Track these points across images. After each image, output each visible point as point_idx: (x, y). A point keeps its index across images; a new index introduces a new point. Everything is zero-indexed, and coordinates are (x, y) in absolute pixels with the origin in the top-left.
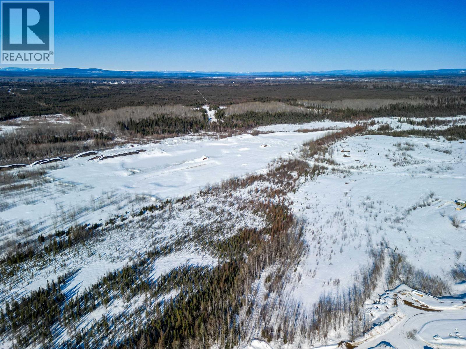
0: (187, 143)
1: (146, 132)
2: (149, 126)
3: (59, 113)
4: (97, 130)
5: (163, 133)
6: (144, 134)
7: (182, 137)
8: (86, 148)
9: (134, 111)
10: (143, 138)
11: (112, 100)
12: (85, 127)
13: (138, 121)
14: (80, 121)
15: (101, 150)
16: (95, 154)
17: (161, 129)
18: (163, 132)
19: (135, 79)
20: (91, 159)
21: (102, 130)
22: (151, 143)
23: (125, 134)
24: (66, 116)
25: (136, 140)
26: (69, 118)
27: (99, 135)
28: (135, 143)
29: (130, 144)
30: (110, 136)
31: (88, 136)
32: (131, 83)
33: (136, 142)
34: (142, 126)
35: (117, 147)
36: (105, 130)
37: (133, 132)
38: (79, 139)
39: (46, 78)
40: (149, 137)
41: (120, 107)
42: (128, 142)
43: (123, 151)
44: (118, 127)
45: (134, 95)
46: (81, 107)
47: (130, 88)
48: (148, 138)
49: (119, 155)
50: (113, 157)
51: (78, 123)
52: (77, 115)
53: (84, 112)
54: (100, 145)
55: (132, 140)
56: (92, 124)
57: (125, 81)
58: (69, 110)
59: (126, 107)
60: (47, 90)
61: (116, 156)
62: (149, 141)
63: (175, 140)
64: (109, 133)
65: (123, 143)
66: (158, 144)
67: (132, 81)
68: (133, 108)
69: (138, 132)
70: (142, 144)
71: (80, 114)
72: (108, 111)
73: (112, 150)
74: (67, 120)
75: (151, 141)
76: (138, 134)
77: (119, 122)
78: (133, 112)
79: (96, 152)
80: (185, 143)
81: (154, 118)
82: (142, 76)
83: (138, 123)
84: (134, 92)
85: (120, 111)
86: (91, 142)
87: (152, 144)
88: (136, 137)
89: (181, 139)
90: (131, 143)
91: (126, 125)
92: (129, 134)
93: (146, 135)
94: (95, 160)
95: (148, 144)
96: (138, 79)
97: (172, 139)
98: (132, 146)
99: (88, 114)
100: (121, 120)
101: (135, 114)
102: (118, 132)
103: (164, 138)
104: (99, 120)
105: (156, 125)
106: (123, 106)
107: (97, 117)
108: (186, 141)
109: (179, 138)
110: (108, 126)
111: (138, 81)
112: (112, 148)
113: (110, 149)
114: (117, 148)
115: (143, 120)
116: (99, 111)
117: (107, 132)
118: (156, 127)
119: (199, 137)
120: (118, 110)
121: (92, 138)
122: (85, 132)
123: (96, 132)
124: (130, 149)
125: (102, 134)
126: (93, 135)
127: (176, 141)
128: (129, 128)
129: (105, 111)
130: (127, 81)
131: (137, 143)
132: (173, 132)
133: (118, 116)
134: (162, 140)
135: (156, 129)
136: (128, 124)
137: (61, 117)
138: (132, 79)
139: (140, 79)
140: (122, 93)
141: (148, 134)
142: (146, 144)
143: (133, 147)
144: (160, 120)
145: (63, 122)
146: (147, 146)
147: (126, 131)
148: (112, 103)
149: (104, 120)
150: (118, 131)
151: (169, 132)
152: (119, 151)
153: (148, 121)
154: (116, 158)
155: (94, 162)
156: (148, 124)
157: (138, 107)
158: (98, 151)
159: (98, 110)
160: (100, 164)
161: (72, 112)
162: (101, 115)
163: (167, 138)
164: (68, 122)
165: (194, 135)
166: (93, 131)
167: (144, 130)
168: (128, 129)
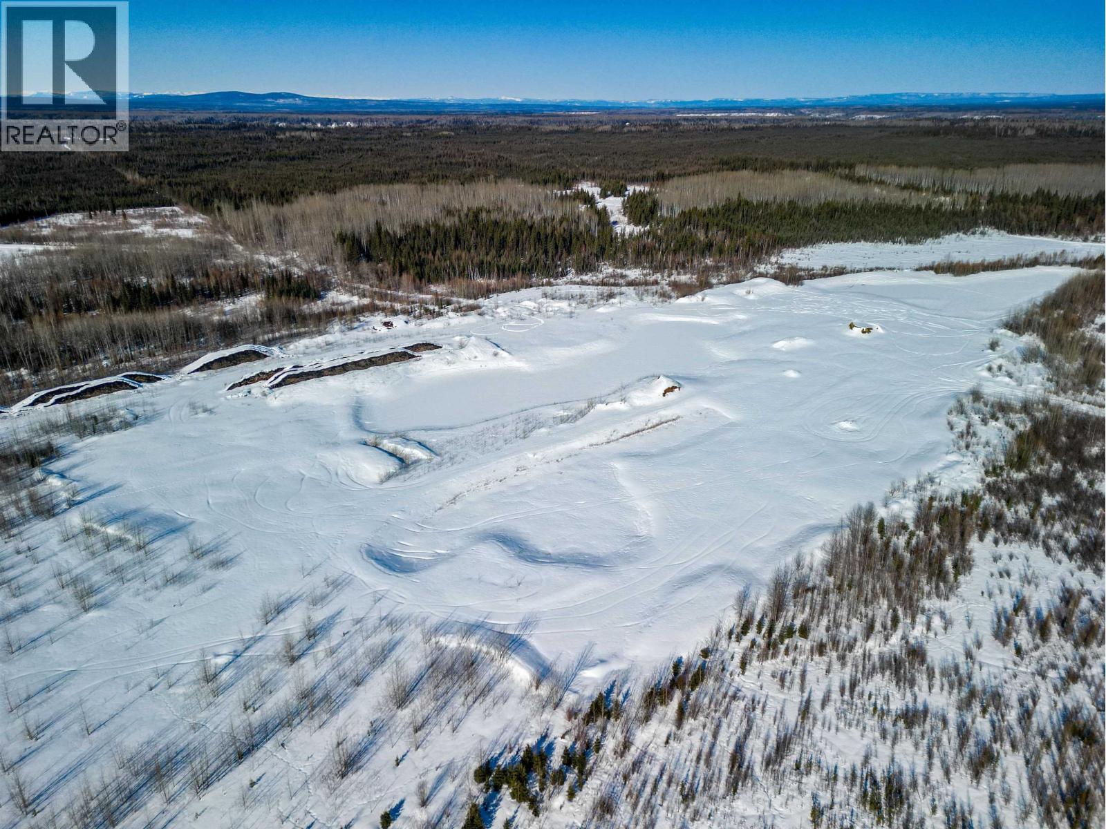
0: (571, 314)
1: (427, 269)
2: (435, 250)
3: (171, 204)
4: (273, 260)
5: (482, 275)
6: (421, 276)
7: (548, 289)
8: (228, 332)
9: (386, 198)
10: (420, 290)
11: (323, 167)
12: (240, 248)
13: (400, 233)
14: (227, 228)
15: (280, 341)
16: (258, 356)
17: (476, 260)
18: (483, 269)
19: (380, 117)
20: (240, 384)
21: (287, 262)
22: (451, 314)
23: (362, 279)
24: (187, 212)
25: (395, 299)
26: (197, 219)
27: (278, 277)
28: (395, 312)
29: (379, 318)
30: (313, 283)
31: (243, 285)
32: (368, 125)
33: (398, 306)
34: (412, 248)
35: (336, 328)
36: (298, 260)
37: (388, 268)
38: (213, 294)
40: (440, 289)
41: (345, 186)
42: (373, 309)
43: (357, 344)
44: (339, 252)
45: (380, 154)
46: (232, 187)
47: (369, 136)
48: (436, 294)
49: (344, 368)
50: (319, 374)
51: (218, 237)
52: (219, 209)
53: (239, 202)
54: (277, 318)
55: (383, 297)
56: (261, 239)
57: (354, 121)
58: (199, 194)
59: (361, 186)
60: (158, 140)
61: (333, 371)
62: (442, 303)
63: (528, 299)
64: (311, 272)
65: (358, 311)
66: (472, 318)
67: (372, 121)
68: (383, 188)
69: (402, 269)
70: (420, 317)
71: (227, 209)
72: (310, 199)
73: (320, 339)
74: (189, 226)
75: (449, 303)
76: (405, 276)
77: (340, 234)
78: (383, 203)
79: (262, 349)
80: (560, 310)
81: (448, 222)
82: (394, 110)
83: (401, 240)
84: (380, 147)
85: (346, 198)
86: (251, 302)
87: (452, 319)
88: (398, 287)
89: (545, 295)
90: (384, 309)
91: (364, 241)
92: (374, 280)
93: (430, 281)
94: (258, 388)
95: (440, 315)
96: (387, 116)
97: (513, 294)
98: (387, 324)
99: (250, 206)
100: (348, 227)
101: (388, 208)
102: (338, 271)
103: (487, 292)
104: (280, 224)
105: (456, 247)
106: (351, 182)
107: (276, 217)
108: (564, 305)
109: (535, 292)
110: (307, 247)
111: (387, 122)
112: (320, 333)
113: (310, 334)
114: (335, 333)
115: (417, 227)
116: (283, 196)
117: (305, 266)
118: (458, 252)
119: (606, 289)
120: (339, 196)
121: (255, 289)
122: (236, 266)
123: (271, 266)
124: (380, 339)
125: (288, 277)
126: (258, 279)
127: (531, 305)
128: (374, 253)
129: (302, 199)
130: (360, 121)
131: (405, 312)
132: (514, 273)
133: (339, 214)
134: (482, 301)
135: (459, 258)
136: (370, 242)
137: (177, 215)
138: (373, 117)
139: (391, 117)
140: (349, 149)
141: (437, 277)
142: (434, 315)
143: (392, 331)
144: (469, 229)
145: (174, 232)
146: (436, 324)
147: (364, 266)
148: (321, 174)
149: (297, 225)
150: (340, 265)
151: (503, 272)
152: (342, 346)
153: (432, 231)
154: (332, 381)
155: (248, 400)
156: (431, 240)
157: (397, 187)
158: (269, 343)
159: (282, 194)
160: (272, 409)
161: (204, 203)
162: (287, 209)
163: (497, 291)
164: (187, 233)
165: (583, 283)
166: (259, 263)
167: (421, 264)
168: (369, 258)
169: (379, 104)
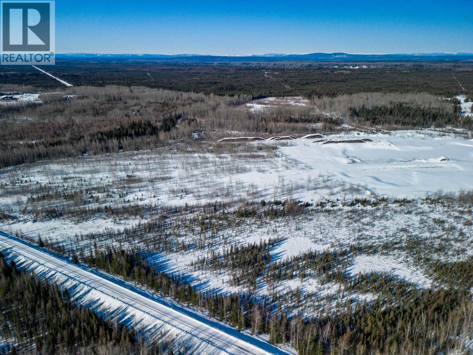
0: (423, 139)
1: (376, 121)
2: (382, 115)
3: (299, 96)
4: (328, 114)
5: (396, 124)
6: (373, 123)
7: (419, 131)
8: (314, 131)
9: (369, 98)
10: (372, 126)
11: (349, 85)
12: (318, 110)
13: (370, 108)
14: (315, 104)
15: (327, 135)
16: (321, 137)
17: (395, 119)
18: (396, 122)
19: (378, 63)
20: (316, 142)
21: (332, 115)
22: (380, 134)
23: (353, 121)
24: (304, 99)
25: (364, 128)
26: (306, 101)
27: (328, 119)
28: (362, 131)
29: (357, 132)
30: (338, 122)
31: (318, 120)
32: (372, 67)
33: (363, 130)
34: (373, 114)
35: (343, 133)
36: (335, 115)
37: (363, 119)
38: (309, 121)
39: (295, 62)
40: (379, 127)
41: (356, 92)
42: (355, 130)
43: (348, 137)
44: (348, 113)
45: (374, 80)
46: (318, 91)
47: (371, 72)
48: (377, 128)
49: (343, 142)
50: (336, 142)
51: (312, 106)
52: (313, 98)
53: (320, 96)
54: (327, 129)
55: (359, 127)
56: (325, 108)
57: (366, 65)
58: (307, 93)
59: (361, 93)
60: (293, 74)
61: (340, 142)
62: (378, 131)
63: (409, 133)
64: (338, 119)
65: (350, 130)
66: (387, 136)
67: (374, 65)
68: (369, 94)
69: (368, 120)
70: (369, 133)
71: (316, 98)
72: (342, 97)
73: (338, 135)
74: (304, 103)
75: (380, 131)
76: (368, 122)
77: (350, 108)
78: (368, 99)
79: (322, 135)
80: (420, 137)
81: (389, 106)
82: (387, 59)
83: (370, 111)
84: (374, 77)
85: (355, 97)
86: (319, 125)
87: (380, 135)
88: (365, 125)
89: (417, 132)
90: (358, 130)
91: (357, 111)
92: (357, 122)
93: (376, 124)
94: (320, 143)
95: (376, 133)
96: (382, 63)
97: (405, 131)
98: (358, 134)
99: (323, 97)
100: (353, 106)
101: (369, 101)
102: (347, 118)
103: (395, 129)
104: (332, 104)
105: (390, 115)
106: (358, 91)
107: (331, 101)
108: (423, 136)
109: (414, 131)
110: (338, 111)
111: (381, 65)
112: (338, 134)
113: (335, 134)
114: (342, 134)
115: (377, 107)
116: (334, 95)
117: (337, 117)
118: (389, 116)
119: (442, 133)
120: (353, 96)
121: (321, 121)
122: (316, 115)
123: (326, 116)
124: (355, 137)
125: (331, 119)
126: (323, 119)
127: (410, 134)
128: (359, 115)
129: (340, 96)
130: (369, 65)
131: (364, 132)
132: (409, 124)
133: (351, 102)
134: (392, 132)
135: (389, 118)
136: (359, 111)
137: (300, 99)
138: (376, 63)
139: (384, 63)
140: (361, 78)
141: (379, 123)
142: (374, 133)
143: (359, 136)
144: (396, 109)
145: (300, 104)
146: (374, 136)
147: (356, 118)
148: (348, 88)
149: (337, 104)
150: (348, 117)
151: (404, 124)
152: (344, 137)
153: (382, 109)
154: (339, 144)
155: (318, 145)
156: (381, 112)
157: (374, 93)
158: (324, 134)
159: (333, 94)
160: (323, 148)
161: (309, 96)
162: (335, 99)
163: (399, 129)
164: (304, 105)
165: (435, 131)
166: (323, 115)
167: (375, 119)
168: (358, 116)
169: (380, 56)
